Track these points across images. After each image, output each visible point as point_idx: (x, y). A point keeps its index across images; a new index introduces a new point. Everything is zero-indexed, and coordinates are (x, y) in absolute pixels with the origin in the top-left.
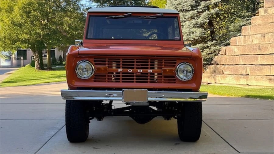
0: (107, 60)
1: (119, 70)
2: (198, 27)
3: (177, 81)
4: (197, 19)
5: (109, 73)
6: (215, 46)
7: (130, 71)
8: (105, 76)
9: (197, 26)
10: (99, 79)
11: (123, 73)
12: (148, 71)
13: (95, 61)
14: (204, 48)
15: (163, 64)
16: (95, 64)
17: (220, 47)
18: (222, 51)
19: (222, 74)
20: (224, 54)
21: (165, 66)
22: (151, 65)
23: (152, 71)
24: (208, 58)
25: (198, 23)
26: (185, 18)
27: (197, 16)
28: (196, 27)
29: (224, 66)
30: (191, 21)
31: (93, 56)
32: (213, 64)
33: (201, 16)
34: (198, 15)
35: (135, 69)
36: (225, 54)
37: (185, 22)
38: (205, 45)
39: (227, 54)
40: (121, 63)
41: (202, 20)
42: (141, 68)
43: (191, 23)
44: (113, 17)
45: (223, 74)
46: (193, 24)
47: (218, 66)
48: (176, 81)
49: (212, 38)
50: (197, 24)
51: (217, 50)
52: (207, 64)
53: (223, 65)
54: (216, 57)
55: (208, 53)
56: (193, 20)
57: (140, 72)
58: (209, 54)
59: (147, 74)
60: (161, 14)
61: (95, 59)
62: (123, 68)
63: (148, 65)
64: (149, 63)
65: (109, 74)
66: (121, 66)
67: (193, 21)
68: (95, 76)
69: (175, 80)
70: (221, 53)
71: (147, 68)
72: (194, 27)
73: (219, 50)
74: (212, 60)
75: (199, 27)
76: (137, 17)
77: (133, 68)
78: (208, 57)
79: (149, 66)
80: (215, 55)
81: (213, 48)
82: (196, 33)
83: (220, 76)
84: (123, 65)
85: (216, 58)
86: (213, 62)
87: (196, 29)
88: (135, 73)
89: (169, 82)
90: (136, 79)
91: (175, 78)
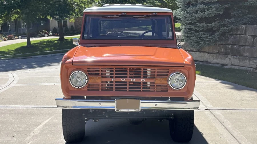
3: (170, 90)
7: (123, 80)
8: (99, 85)
10: (93, 87)
11: (116, 82)
12: (141, 80)
13: (88, 71)
15: (156, 73)
16: (89, 74)
21: (158, 75)
23: (145, 81)
31: (87, 66)
35: (128, 78)
40: (114, 72)
42: (134, 77)
44: (108, 17)
59: (140, 83)
60: (155, 13)
62: (116, 77)
64: (142, 73)
65: (102, 84)
68: (89, 85)
69: (168, 88)
76: (132, 16)
79: (142, 76)
83: (238, 58)
84: (116, 74)
88: (128, 82)
89: (161, 91)
90: (130, 88)
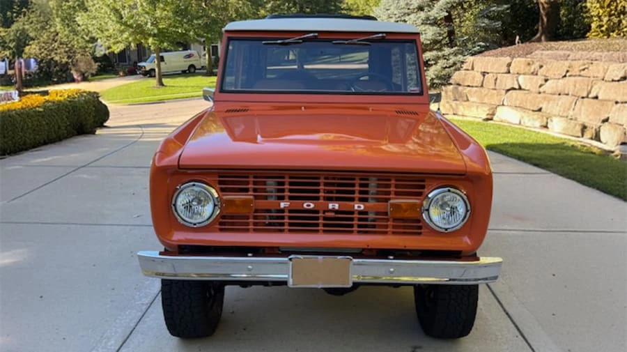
0: (251, 179)
1: (283, 205)
2: (429, 24)
3: (426, 230)
4: (429, 11)
5: (256, 211)
6: (456, 55)
7: (309, 206)
8: (248, 218)
9: (429, 22)
10: (233, 224)
11: (290, 211)
12: (354, 206)
13: (220, 183)
14: (439, 58)
15: (392, 189)
16: (223, 190)
17: (465, 58)
18: (467, 64)
19: (465, 101)
20: (470, 68)
21: (397, 194)
22: (361, 192)
23: (365, 208)
24: (444, 75)
25: (431, 18)
26: (409, 9)
27: (429, 6)
28: (426, 24)
29: (469, 88)
30: (419, 15)
31: (217, 171)
32: (451, 84)
33: (435, 5)
34: (430, 3)
35: (321, 201)
36: (473, 69)
37: (409, 15)
38: (440, 54)
39: (475, 69)
40: (287, 187)
41: (437, 13)
42: (338, 199)
43: (418, 18)
44: (279, 42)
45: (468, 100)
46: (422, 20)
47: (460, 88)
48: (422, 231)
49: (451, 41)
50: (428, 19)
51: (459, 61)
52: (442, 84)
53: (469, 86)
54: (457, 72)
55: (444, 66)
56: (422, 12)
57: (333, 211)
58: (446, 67)
59: (352, 213)
60: (380, 35)
61: (220, 177)
62: (291, 198)
63: (353, 192)
64: (357, 188)
65: (256, 214)
66: (287, 194)
67: (422, 15)
68: (223, 217)
69: (420, 228)
70: (465, 66)
71: (352, 200)
72: (422, 24)
73: (463, 62)
74: (450, 77)
75: (432, 25)
76: (330, 41)
77: (317, 198)
78: (444, 73)
79: (357, 195)
80: (456, 70)
81: (453, 59)
82: (426, 34)
84: (291, 191)
85: (456, 76)
86: (451, 81)
87: (427, 27)
88: (321, 212)
89: (405, 233)
90: (325, 225)
91: (420, 224)
